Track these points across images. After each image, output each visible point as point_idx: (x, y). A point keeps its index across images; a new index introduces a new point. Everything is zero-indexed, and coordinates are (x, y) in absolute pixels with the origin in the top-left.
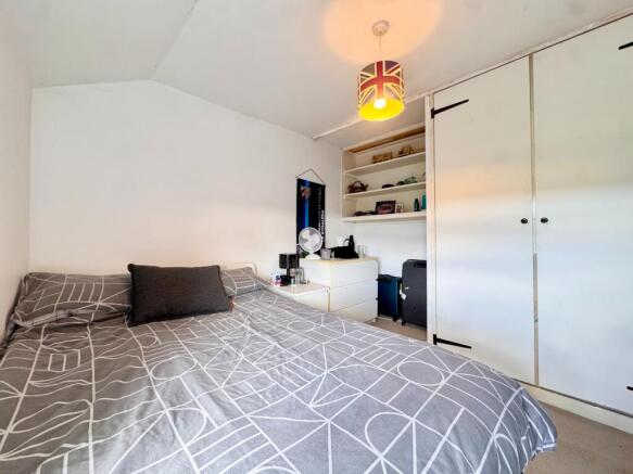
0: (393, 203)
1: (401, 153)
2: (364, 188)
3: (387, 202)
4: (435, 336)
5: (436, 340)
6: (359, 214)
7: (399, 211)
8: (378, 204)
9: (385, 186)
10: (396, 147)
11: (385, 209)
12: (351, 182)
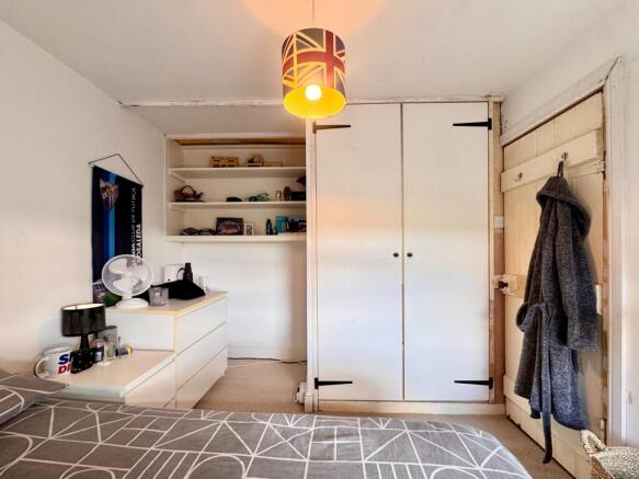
0: (240, 221)
1: (251, 162)
2: (197, 197)
3: (232, 219)
4: (316, 380)
5: (318, 383)
6: (191, 232)
7: (250, 233)
8: (220, 221)
9: (230, 200)
10: (243, 153)
11: (229, 227)
12: (178, 185)
